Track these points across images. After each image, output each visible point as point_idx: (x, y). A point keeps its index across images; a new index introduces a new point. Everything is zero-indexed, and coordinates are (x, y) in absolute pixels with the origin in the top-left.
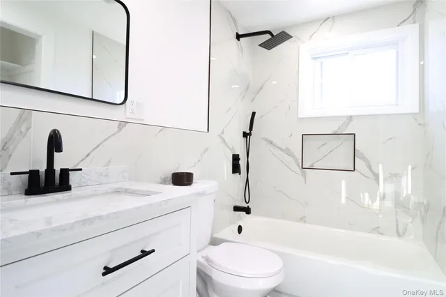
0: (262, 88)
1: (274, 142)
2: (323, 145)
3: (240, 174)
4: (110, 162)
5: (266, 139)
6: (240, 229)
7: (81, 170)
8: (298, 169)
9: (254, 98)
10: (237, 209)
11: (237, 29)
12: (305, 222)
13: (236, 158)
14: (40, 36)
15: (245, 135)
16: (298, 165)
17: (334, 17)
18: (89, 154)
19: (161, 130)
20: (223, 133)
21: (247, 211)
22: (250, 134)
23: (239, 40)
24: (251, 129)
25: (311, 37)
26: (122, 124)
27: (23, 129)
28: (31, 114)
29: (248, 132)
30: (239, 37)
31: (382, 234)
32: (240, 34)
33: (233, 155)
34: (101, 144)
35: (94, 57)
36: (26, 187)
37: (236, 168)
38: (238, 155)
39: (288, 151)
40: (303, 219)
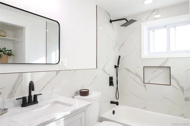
0: (123, 44)
1: (130, 70)
2: (154, 72)
3: (113, 86)
4: (53, 88)
5: (126, 69)
6: (114, 112)
7: (41, 94)
8: (142, 84)
9: (120, 49)
10: (112, 102)
11: (110, 18)
12: (146, 109)
13: (111, 79)
14: (25, 27)
15: (116, 67)
16: (142, 82)
17: (158, 9)
18: (44, 87)
19: (75, 71)
20: (104, 68)
21: (117, 103)
22: (118, 66)
23: (111, 23)
24: (118, 64)
25: (147, 19)
26: (58, 72)
27: (20, 80)
28: (23, 74)
29: (117, 65)
30: (111, 21)
31: (185, 118)
32: (112, 20)
33: (110, 77)
34: (49, 81)
35: (47, 30)
36: (22, 103)
37: (111, 83)
38: (112, 77)
39: (137, 75)
40: (145, 108)
